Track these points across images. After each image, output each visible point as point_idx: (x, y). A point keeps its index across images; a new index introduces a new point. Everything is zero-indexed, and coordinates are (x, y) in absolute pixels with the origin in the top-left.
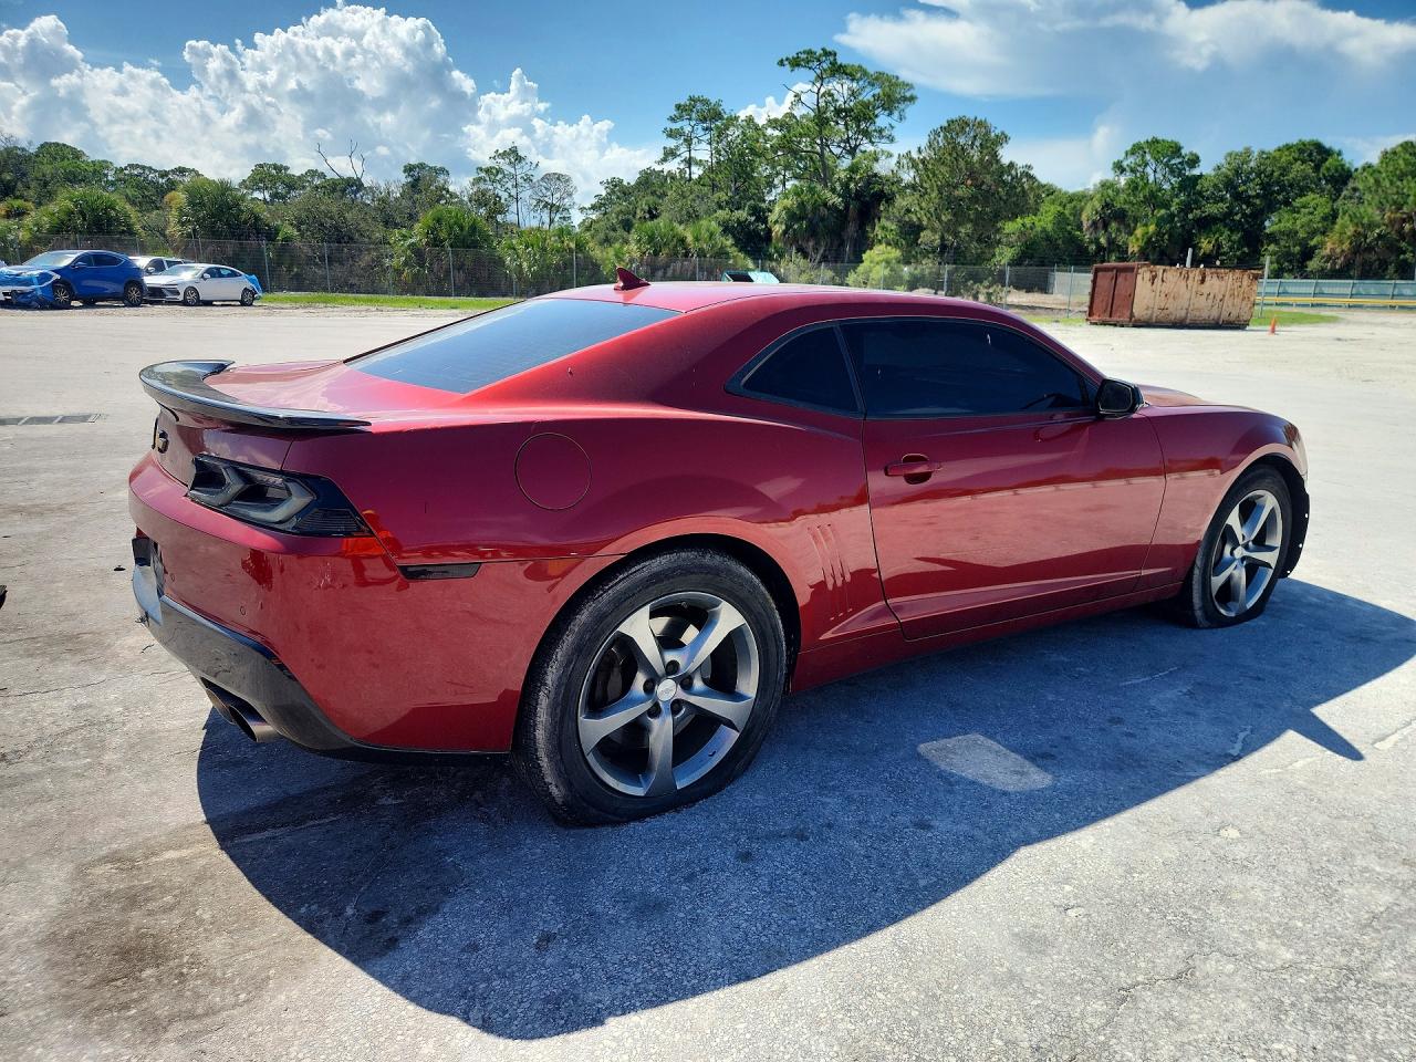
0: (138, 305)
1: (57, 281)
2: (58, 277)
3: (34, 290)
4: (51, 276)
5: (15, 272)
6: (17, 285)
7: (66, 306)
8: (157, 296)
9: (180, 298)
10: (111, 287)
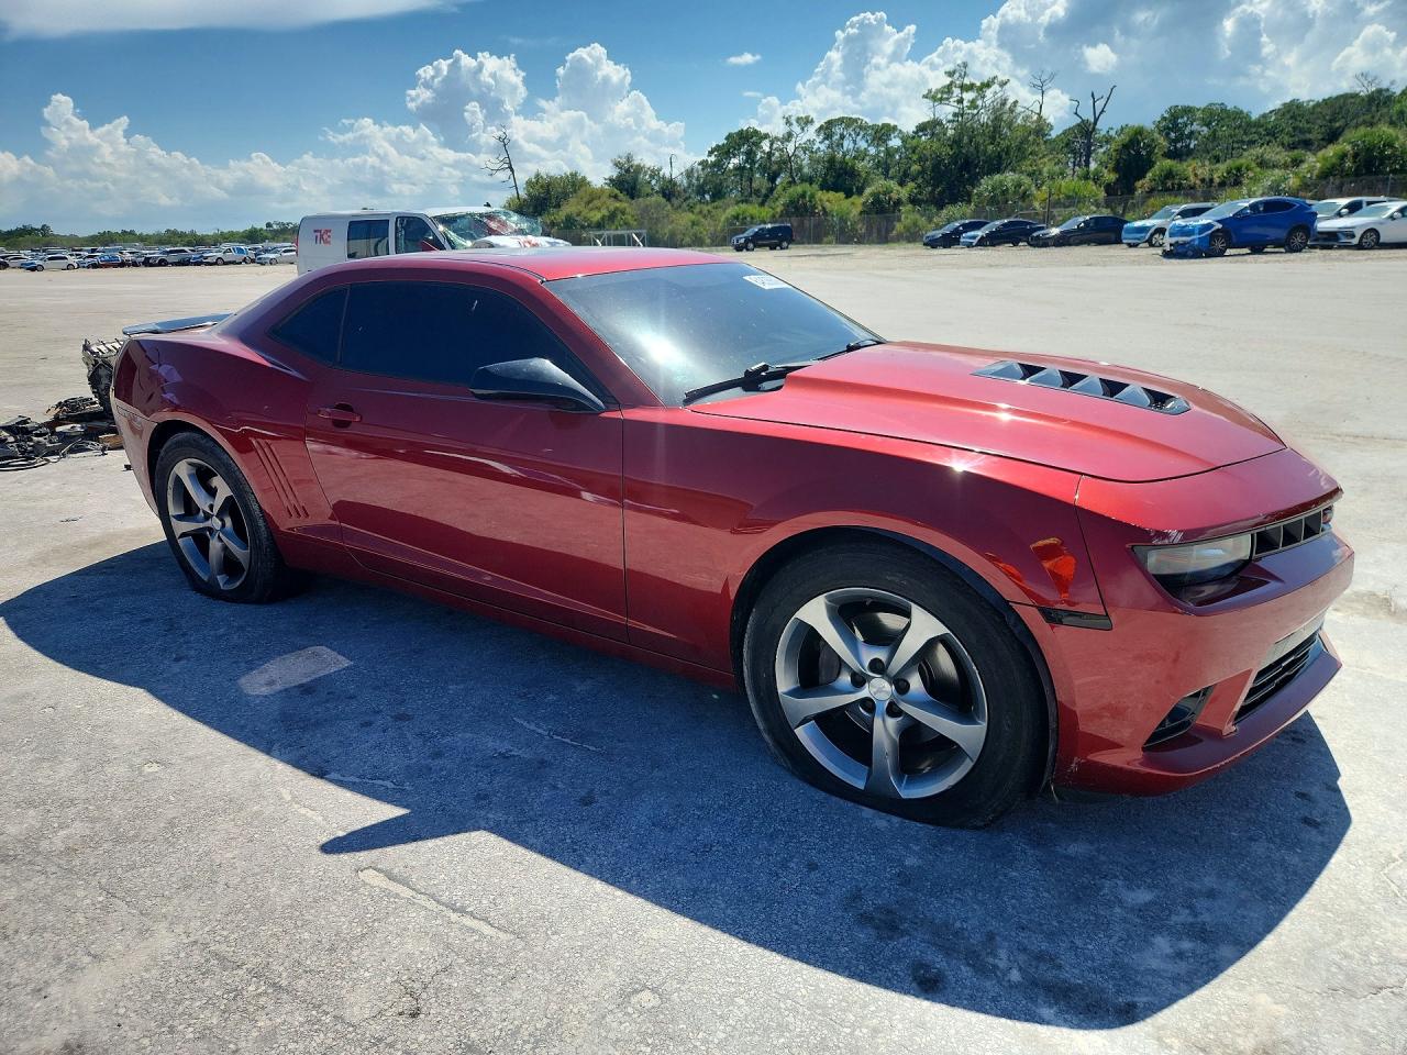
0: (1300, 251)
1: (1218, 230)
2: (1220, 226)
3: (1193, 240)
4: (1213, 226)
5: (1184, 224)
6: (1182, 236)
7: (1221, 254)
8: (1331, 240)
9: (1355, 241)
10: (1273, 233)
